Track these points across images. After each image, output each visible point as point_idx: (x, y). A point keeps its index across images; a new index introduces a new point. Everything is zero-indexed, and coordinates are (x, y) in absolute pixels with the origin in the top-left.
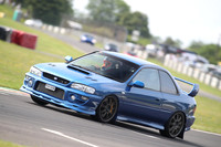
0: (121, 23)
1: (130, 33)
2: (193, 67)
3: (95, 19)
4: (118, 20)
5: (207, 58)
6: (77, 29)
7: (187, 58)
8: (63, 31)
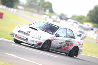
0: (41, 6)
1: (45, 11)
2: (73, 25)
3: (30, 5)
4: (39, 5)
5: (79, 21)
6: (21, 9)
7: (70, 22)
8: (15, 10)
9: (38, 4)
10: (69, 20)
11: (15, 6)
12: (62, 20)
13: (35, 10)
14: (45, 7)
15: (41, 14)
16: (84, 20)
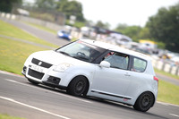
9: (55, 6)
10: (113, 35)
11: (13, 10)
12: (99, 35)
13: (49, 17)
14: (68, 11)
15: (61, 24)
16: (141, 34)
